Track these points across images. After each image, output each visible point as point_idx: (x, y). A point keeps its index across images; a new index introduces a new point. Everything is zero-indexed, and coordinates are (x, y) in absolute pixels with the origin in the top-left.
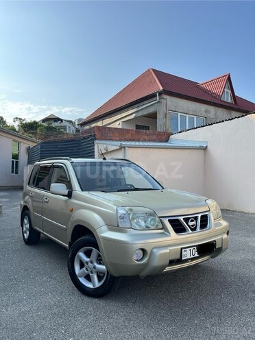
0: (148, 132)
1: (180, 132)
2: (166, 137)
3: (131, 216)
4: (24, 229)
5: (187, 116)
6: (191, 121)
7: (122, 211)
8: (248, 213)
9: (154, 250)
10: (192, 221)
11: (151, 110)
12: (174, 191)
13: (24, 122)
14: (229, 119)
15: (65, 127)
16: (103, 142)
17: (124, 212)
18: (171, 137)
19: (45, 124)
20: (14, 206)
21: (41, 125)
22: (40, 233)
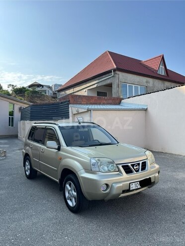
0: (106, 98)
1: (129, 98)
2: (118, 101)
3: (99, 164)
4: (26, 168)
5: (134, 86)
6: (136, 89)
7: (93, 161)
8: (176, 155)
9: (113, 184)
10: (136, 166)
11: (108, 82)
12: (125, 145)
13: (16, 88)
14: (162, 90)
15: (45, 91)
16: (75, 106)
17: (95, 162)
18: (122, 101)
19: (31, 89)
20: (14, 151)
21: (28, 90)
22: (37, 171)
